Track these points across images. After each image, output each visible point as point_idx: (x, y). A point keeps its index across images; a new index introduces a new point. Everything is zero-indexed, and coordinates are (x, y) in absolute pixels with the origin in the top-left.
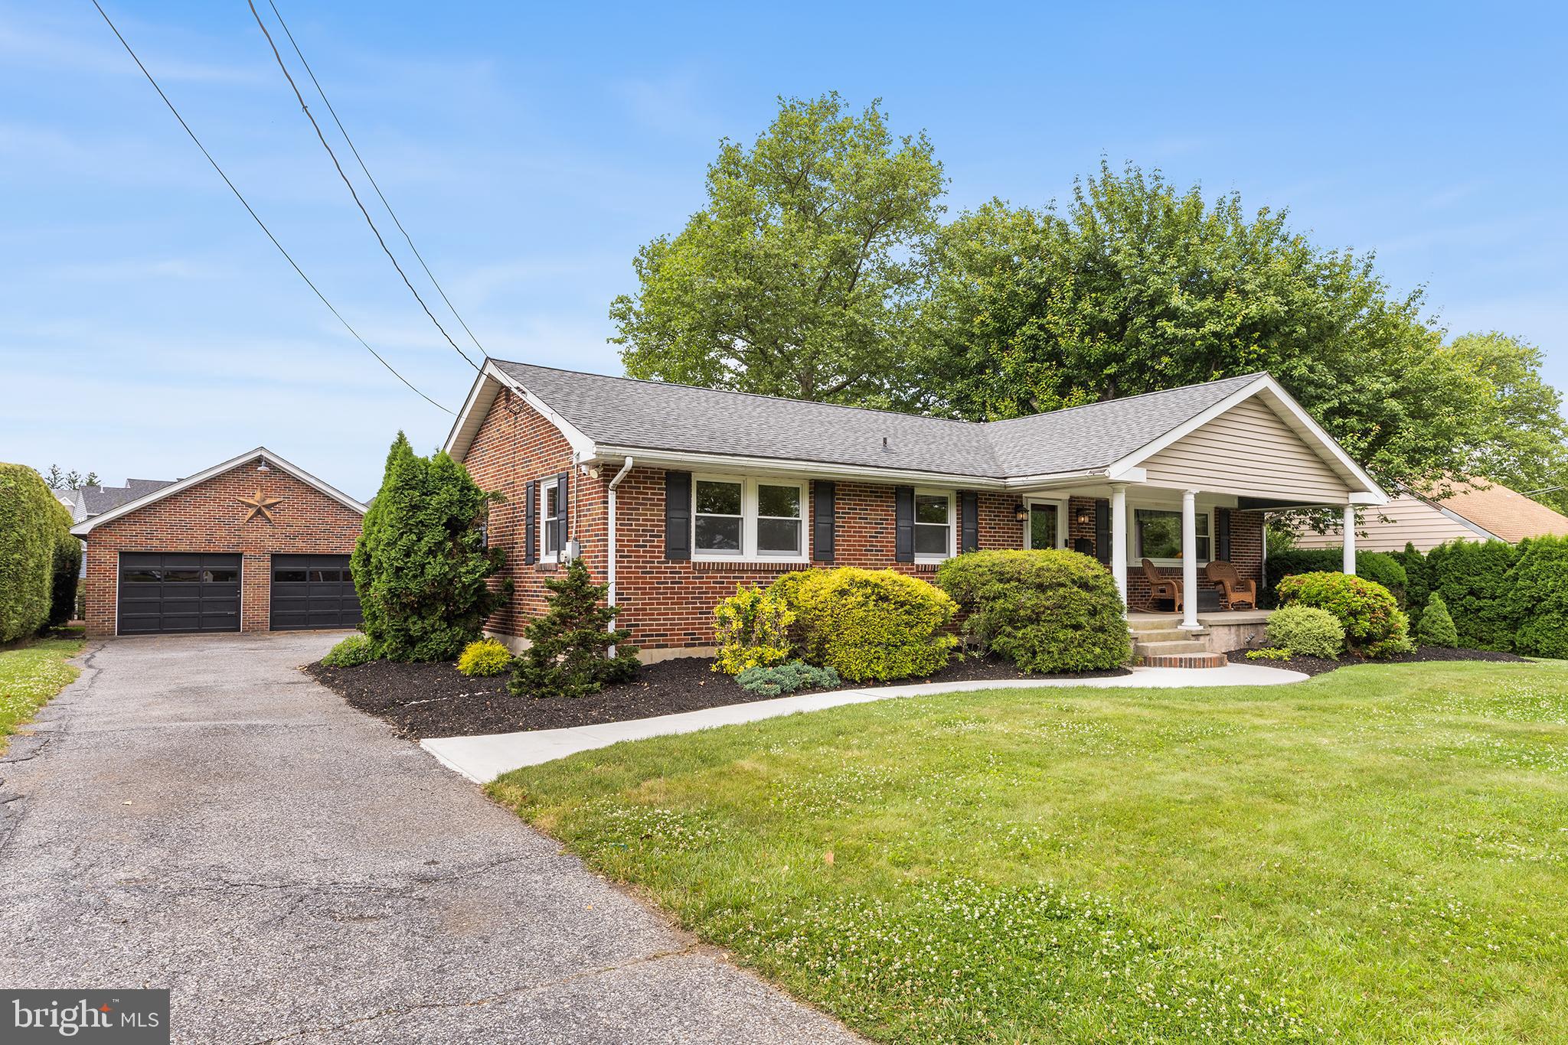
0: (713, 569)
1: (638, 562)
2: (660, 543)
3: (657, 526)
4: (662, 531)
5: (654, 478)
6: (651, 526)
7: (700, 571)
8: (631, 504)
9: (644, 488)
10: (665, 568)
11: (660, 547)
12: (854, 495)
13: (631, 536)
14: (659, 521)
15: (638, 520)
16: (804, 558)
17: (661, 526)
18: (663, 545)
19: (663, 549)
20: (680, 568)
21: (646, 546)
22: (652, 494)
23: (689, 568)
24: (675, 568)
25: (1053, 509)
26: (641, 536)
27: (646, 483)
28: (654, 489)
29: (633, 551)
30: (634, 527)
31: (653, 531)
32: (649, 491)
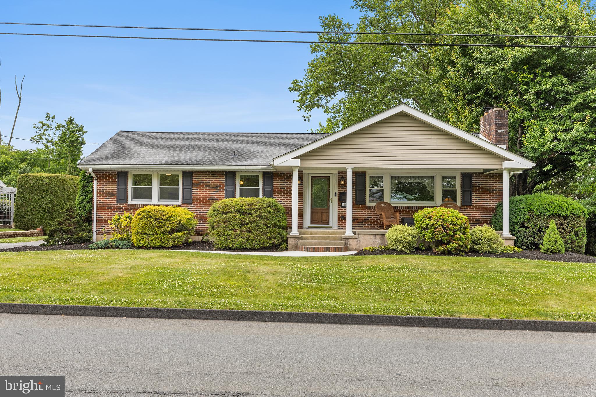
0: (136, 207)
1: (106, 204)
2: (115, 197)
3: (113, 191)
4: (116, 193)
5: (112, 174)
6: (111, 191)
7: (130, 207)
8: (104, 184)
9: (108, 178)
10: (116, 206)
11: (115, 199)
12: (203, 177)
13: (103, 195)
14: (114, 189)
15: (106, 189)
16: (180, 203)
17: (115, 191)
18: (116, 198)
19: (116, 200)
20: (122, 206)
21: (109, 199)
22: (112, 180)
23: (126, 206)
24: (121, 206)
25: (328, 178)
26: (107, 195)
27: (109, 176)
28: (113, 178)
29: (104, 200)
30: (104, 192)
31: (112, 193)
32: (111, 179)
